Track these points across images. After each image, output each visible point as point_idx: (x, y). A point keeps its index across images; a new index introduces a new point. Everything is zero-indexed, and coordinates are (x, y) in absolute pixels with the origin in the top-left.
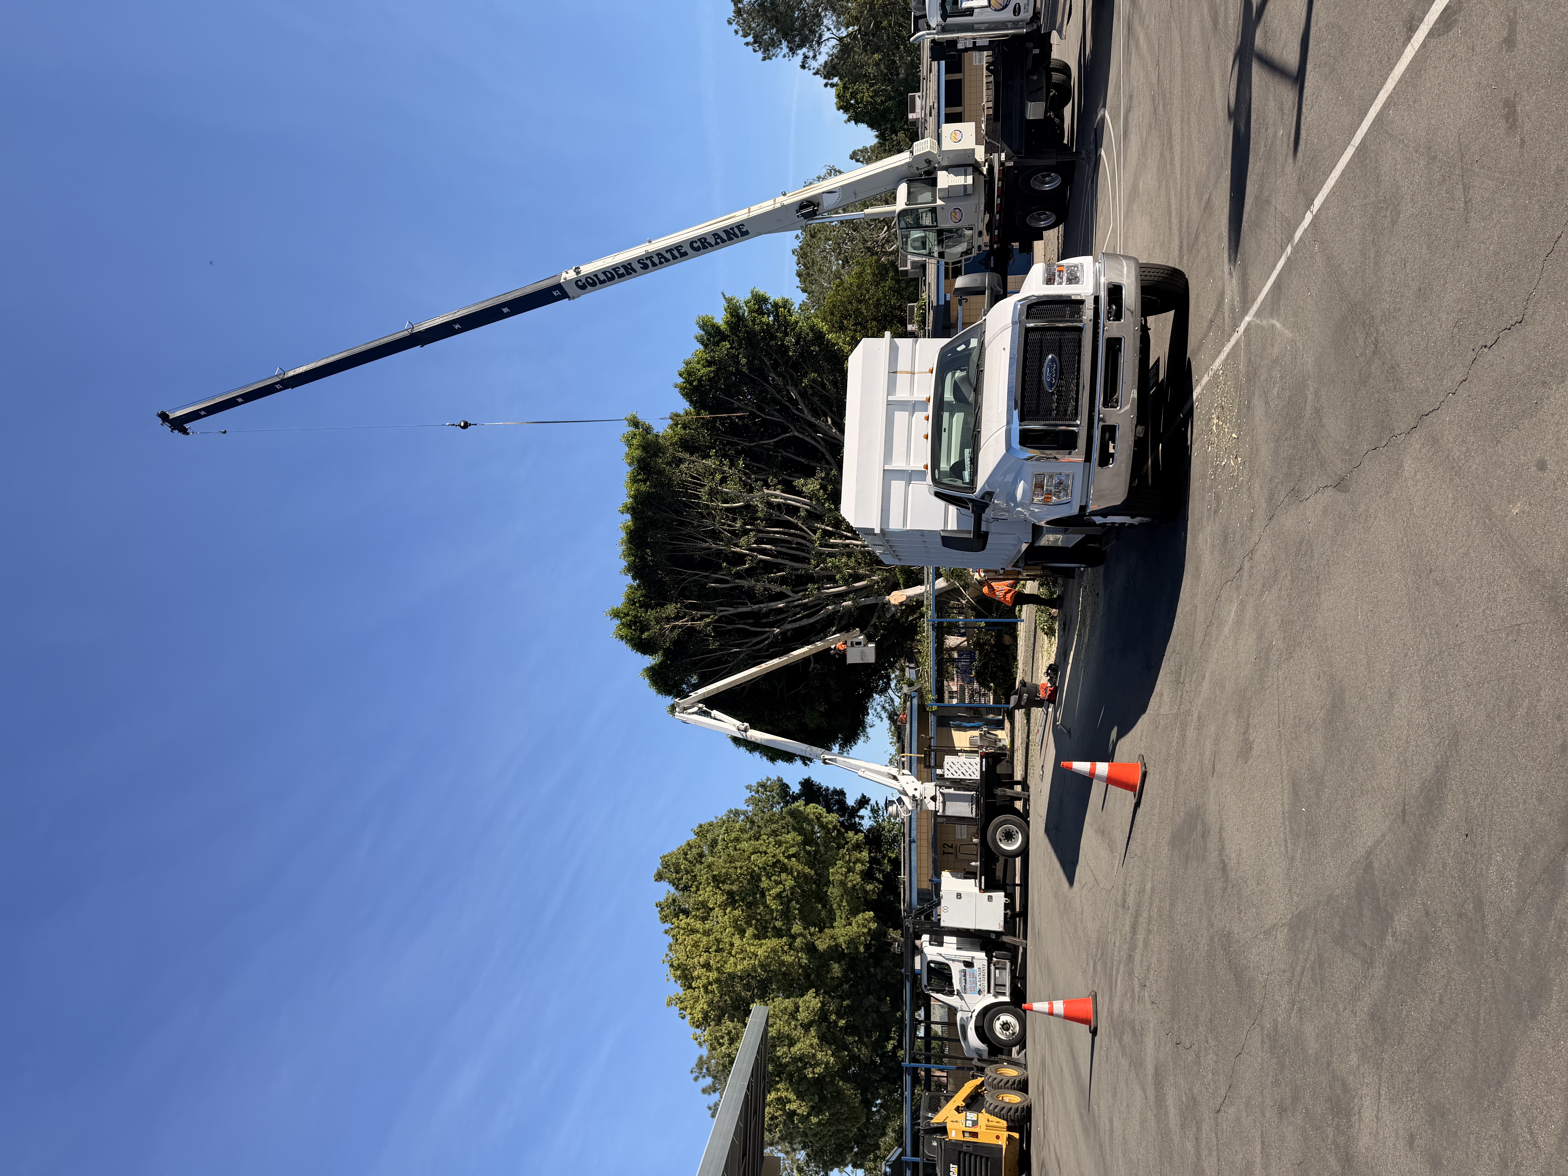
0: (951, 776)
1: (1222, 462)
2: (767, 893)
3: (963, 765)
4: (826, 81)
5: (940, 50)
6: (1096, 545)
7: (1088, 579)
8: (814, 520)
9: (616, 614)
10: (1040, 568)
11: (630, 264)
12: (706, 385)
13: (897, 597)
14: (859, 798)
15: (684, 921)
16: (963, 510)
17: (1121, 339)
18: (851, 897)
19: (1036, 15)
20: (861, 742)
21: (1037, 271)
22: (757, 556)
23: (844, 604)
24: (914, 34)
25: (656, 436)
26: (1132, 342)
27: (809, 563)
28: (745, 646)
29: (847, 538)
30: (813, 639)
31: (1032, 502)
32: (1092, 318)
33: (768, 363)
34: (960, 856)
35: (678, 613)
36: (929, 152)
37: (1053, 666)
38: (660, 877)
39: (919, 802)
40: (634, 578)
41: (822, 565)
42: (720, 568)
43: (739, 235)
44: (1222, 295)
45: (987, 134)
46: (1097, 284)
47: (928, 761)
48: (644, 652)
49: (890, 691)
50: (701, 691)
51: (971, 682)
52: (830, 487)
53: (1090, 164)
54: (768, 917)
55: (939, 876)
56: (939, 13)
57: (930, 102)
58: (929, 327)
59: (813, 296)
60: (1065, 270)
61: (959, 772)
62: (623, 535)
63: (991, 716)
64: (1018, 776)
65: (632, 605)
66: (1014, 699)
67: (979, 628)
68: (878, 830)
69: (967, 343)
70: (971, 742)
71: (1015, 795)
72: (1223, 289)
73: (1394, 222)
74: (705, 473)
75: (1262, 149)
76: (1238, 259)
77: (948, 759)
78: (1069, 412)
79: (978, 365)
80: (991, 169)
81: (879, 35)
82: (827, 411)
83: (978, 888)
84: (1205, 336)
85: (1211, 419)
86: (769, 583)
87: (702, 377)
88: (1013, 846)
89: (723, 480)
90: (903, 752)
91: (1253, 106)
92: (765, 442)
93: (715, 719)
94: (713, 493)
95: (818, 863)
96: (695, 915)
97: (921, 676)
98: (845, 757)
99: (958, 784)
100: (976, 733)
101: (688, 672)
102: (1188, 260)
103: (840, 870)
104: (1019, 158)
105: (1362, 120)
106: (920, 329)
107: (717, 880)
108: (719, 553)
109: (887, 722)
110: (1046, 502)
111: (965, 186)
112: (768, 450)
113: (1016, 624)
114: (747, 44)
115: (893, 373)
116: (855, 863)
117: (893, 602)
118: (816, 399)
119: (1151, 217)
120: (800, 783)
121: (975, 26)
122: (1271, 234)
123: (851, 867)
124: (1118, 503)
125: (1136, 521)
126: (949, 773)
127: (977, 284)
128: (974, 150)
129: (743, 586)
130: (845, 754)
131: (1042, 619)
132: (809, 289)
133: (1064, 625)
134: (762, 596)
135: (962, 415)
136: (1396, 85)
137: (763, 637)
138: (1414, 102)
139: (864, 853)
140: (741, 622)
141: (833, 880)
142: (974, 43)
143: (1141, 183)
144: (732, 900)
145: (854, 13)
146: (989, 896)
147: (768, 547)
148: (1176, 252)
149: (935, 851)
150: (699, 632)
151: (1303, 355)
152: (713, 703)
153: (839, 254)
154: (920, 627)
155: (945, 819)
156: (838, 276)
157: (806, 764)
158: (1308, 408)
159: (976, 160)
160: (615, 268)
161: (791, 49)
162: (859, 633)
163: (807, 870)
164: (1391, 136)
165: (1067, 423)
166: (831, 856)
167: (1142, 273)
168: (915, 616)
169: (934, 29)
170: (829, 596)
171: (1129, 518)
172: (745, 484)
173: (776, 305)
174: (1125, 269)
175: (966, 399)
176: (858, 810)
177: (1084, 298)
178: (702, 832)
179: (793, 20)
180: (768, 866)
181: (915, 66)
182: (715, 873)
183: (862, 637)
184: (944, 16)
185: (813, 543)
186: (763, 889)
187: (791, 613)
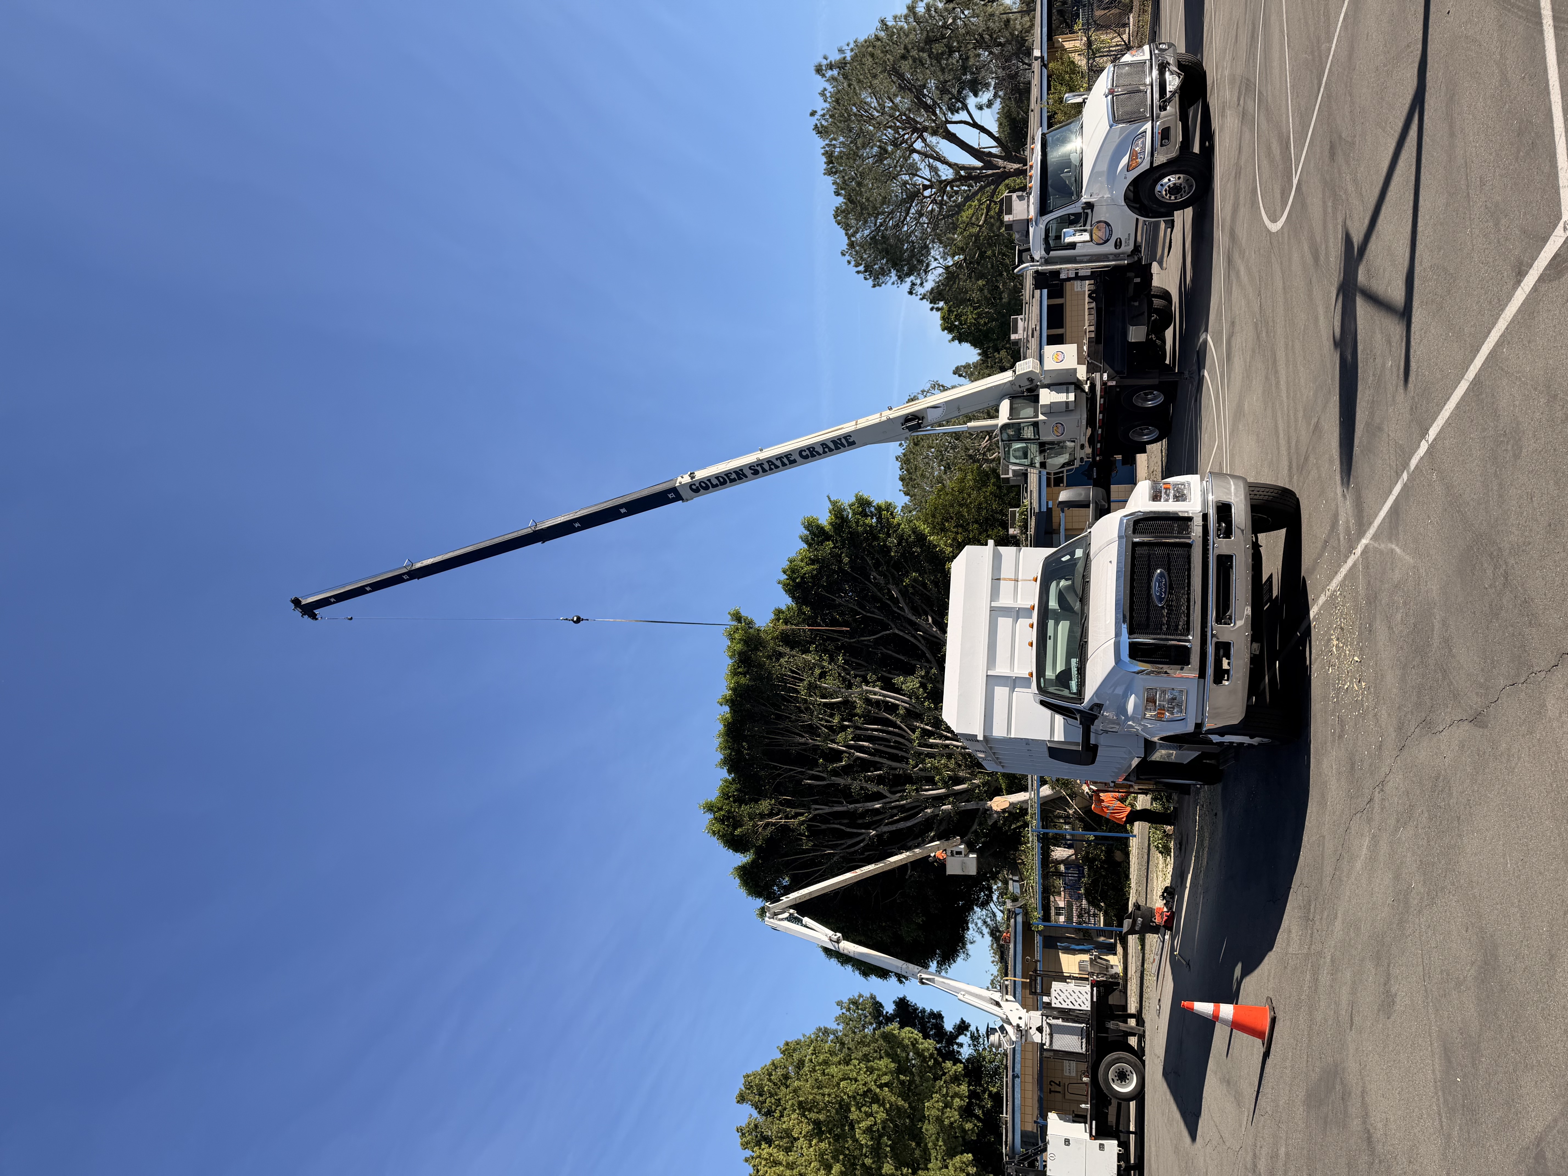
0: (1059, 1005)
1: (1344, 685)
2: (856, 1126)
3: (1072, 993)
4: (932, 305)
5: (1042, 280)
6: (1213, 762)
7: (1204, 797)
8: (913, 718)
9: (710, 808)
10: (1153, 782)
11: (741, 470)
12: (808, 582)
13: (999, 803)
14: (958, 1023)
15: (766, 1150)
16: (1070, 720)
17: (1231, 557)
18: (948, 1136)
19: (1137, 249)
20: (960, 960)
21: (1143, 488)
22: (854, 754)
23: (944, 807)
24: (1019, 266)
25: (758, 630)
26: (1243, 559)
27: (907, 763)
28: (840, 848)
29: (947, 738)
30: (910, 844)
31: (1144, 717)
32: (1201, 535)
33: (870, 562)
34: (1068, 1096)
35: (772, 809)
36: (1032, 371)
37: (1169, 889)
38: (742, 1099)
39: (1024, 1032)
40: (729, 772)
41: (920, 765)
42: (816, 764)
43: (846, 445)
44: (1336, 516)
45: (1088, 355)
46: (1205, 503)
47: (1033, 986)
48: (736, 850)
49: (992, 905)
50: (793, 896)
51: (1079, 898)
52: (929, 686)
53: (1192, 384)
54: (857, 1153)
55: (1045, 1117)
56: (1043, 247)
57: (1032, 325)
58: (1031, 531)
59: (915, 499)
60: (1171, 487)
61: (1068, 1002)
62: (720, 727)
63: (1102, 939)
64: (1132, 1008)
65: (726, 799)
66: (1127, 923)
67: (1088, 841)
68: (978, 1061)
69: (1072, 554)
70: (1081, 968)
71: (1128, 1030)
72: (1337, 511)
73: (1517, 456)
74: (804, 668)
75: (1371, 378)
76: (1351, 482)
77: (1056, 986)
78: (1180, 627)
79: (1083, 576)
80: (1093, 387)
81: (983, 264)
82: (927, 609)
83: (1088, 1135)
84: (1320, 555)
85: (1330, 640)
86: (866, 782)
87: (805, 574)
88: (1128, 1088)
89: (823, 675)
90: (1006, 975)
91: (1359, 337)
92: (866, 638)
93: (806, 926)
94: (812, 687)
95: (912, 1095)
96: (779, 1145)
97: (1026, 890)
98: (944, 977)
99: (1066, 1014)
100: (1086, 957)
101: (780, 874)
102: (1298, 480)
103: (936, 1105)
104: (1121, 378)
105: (1475, 357)
106: (1022, 533)
107: (803, 1108)
108: (816, 748)
109: (988, 939)
110: (1159, 718)
111: (1067, 403)
112: (868, 646)
113: (1127, 839)
114: (858, 272)
115: (996, 579)
116: (953, 1097)
117: (995, 808)
118: (917, 598)
119: (1258, 435)
120: (894, 1002)
121: (1077, 258)
122: (1385, 459)
123: (948, 1102)
124: (1236, 722)
125: (1256, 741)
126: (1057, 1002)
127: (1081, 498)
128: (1076, 369)
129: (839, 785)
130: (943, 973)
131: (1156, 836)
132: (912, 493)
133: (1181, 844)
134: (858, 795)
135: (1067, 623)
136: (1508, 325)
137: (858, 839)
138: (1529, 342)
139: (962, 1087)
140: (836, 822)
141: (928, 1116)
142: (1077, 274)
143: (1246, 404)
144: (818, 1130)
145: (960, 244)
146: (1100, 1144)
147: (866, 744)
148: (1286, 472)
149: (1041, 1089)
150: (793, 831)
151: (1426, 582)
152: (805, 909)
153: (942, 460)
154: (1024, 837)
155: (1052, 1054)
156: (940, 480)
157: (901, 982)
158: (1436, 636)
159: (1078, 379)
160: (728, 474)
161: (900, 277)
162: (959, 841)
163: (901, 1102)
164: (1507, 373)
165: (1178, 637)
166: (927, 1088)
167: (1251, 493)
168: (1018, 824)
169: (1038, 261)
170: (928, 798)
171: (1248, 738)
172: (844, 680)
173: (879, 509)
174: (1233, 487)
175: (1073, 609)
176: (957, 1037)
177: (1191, 515)
178: (788, 1050)
179: (902, 252)
180: (858, 1094)
181: (1017, 291)
182: (801, 1099)
183: (962, 846)
184: (1048, 249)
185: (911, 743)
186: (852, 1120)
187: (888, 815)
